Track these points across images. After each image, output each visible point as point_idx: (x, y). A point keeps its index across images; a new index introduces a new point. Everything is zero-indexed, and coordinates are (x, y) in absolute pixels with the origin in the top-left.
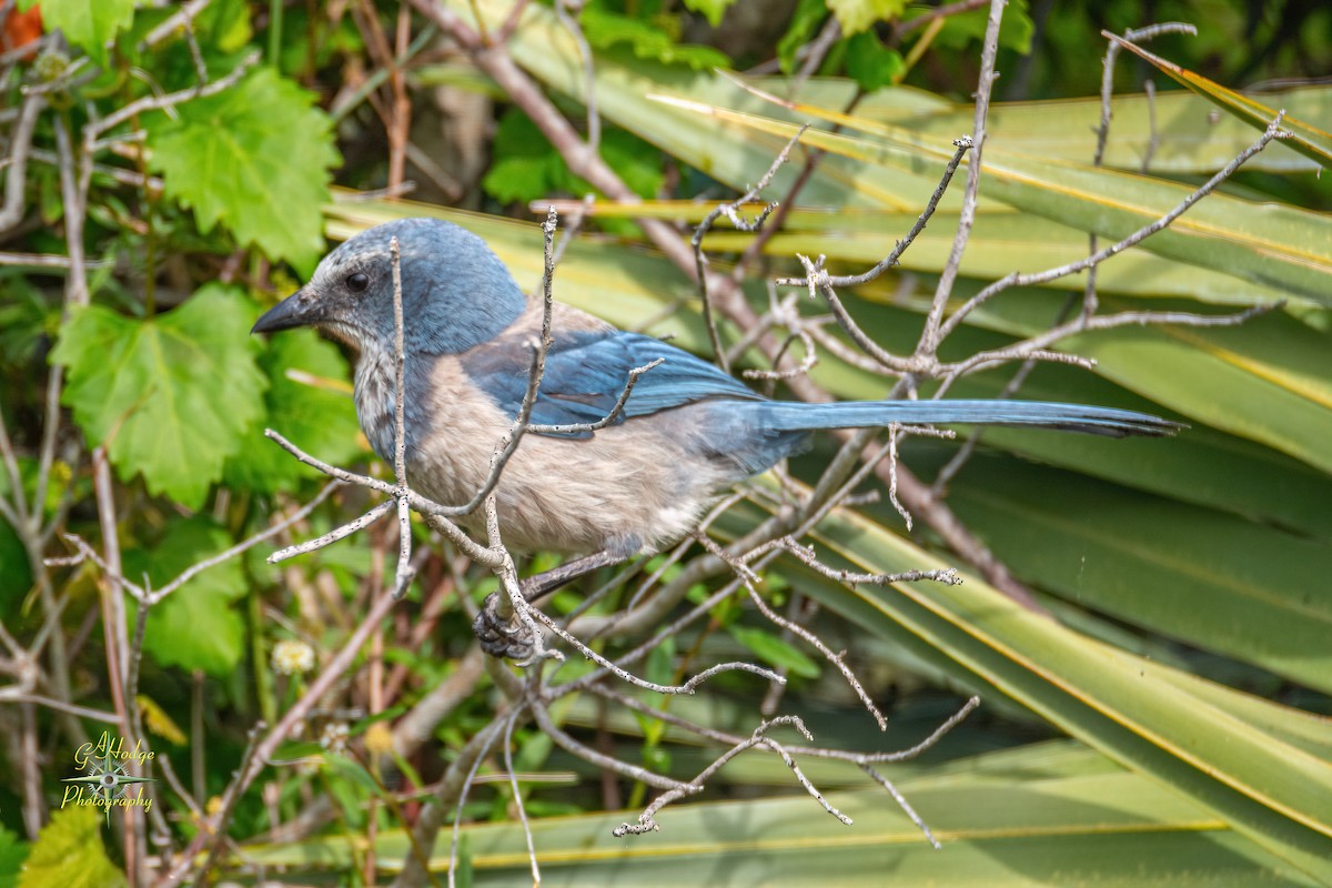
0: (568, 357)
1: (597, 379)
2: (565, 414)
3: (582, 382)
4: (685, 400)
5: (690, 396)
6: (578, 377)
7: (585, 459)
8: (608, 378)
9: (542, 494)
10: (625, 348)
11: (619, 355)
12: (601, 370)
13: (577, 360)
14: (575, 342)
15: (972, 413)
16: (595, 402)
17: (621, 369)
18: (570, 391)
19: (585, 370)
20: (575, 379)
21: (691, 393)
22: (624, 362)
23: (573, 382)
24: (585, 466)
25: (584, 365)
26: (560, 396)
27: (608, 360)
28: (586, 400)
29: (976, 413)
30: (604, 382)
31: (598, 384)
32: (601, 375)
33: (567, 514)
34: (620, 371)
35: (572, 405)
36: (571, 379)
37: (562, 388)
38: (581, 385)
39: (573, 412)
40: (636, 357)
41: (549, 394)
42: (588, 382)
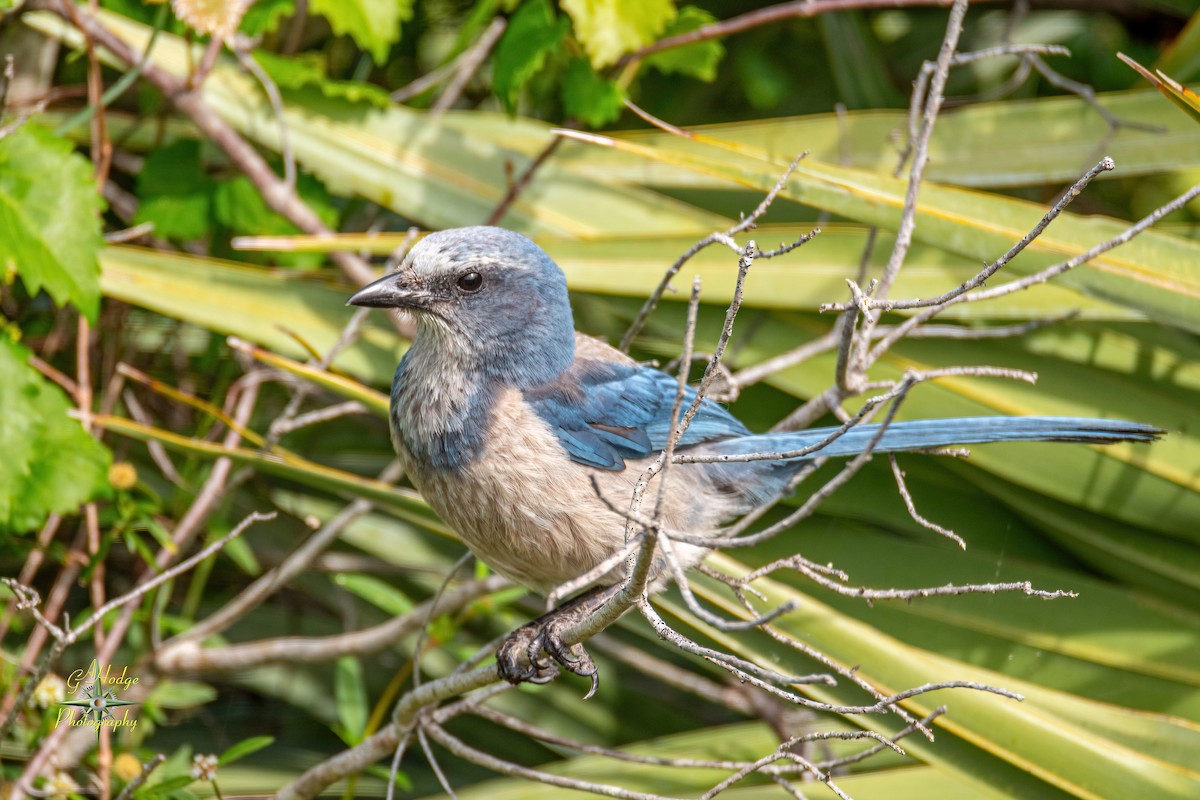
0: (608, 388)
1: (634, 412)
2: (603, 444)
3: (621, 414)
4: (702, 439)
5: (707, 435)
6: (617, 408)
7: (621, 488)
8: (643, 412)
9: (578, 521)
10: (654, 384)
11: (650, 391)
12: (638, 405)
13: (617, 392)
14: (614, 374)
15: (969, 432)
16: (630, 434)
17: (653, 404)
18: (610, 423)
19: (624, 402)
20: (615, 411)
21: (708, 433)
22: (656, 398)
23: (612, 414)
24: (620, 495)
25: (623, 398)
26: (600, 426)
27: (643, 394)
28: (623, 432)
29: (974, 432)
30: (639, 416)
31: (634, 417)
32: (637, 409)
33: (596, 541)
34: (653, 407)
35: (611, 437)
36: (612, 411)
37: (603, 418)
38: (621, 417)
39: (610, 443)
40: (664, 393)
41: (592, 423)
42: (626, 415)
